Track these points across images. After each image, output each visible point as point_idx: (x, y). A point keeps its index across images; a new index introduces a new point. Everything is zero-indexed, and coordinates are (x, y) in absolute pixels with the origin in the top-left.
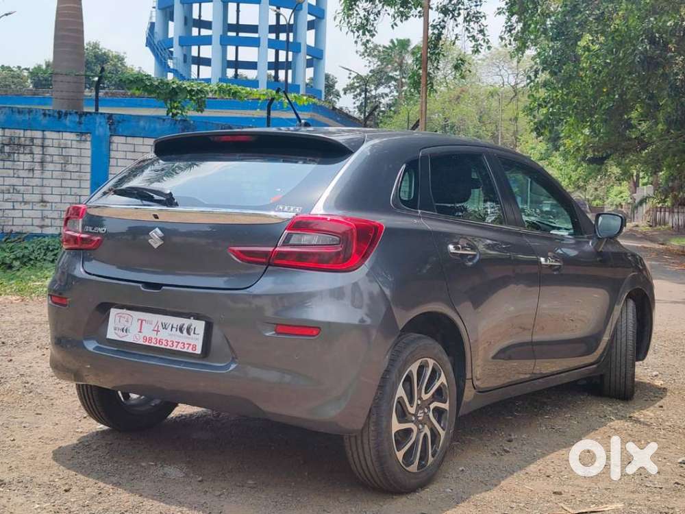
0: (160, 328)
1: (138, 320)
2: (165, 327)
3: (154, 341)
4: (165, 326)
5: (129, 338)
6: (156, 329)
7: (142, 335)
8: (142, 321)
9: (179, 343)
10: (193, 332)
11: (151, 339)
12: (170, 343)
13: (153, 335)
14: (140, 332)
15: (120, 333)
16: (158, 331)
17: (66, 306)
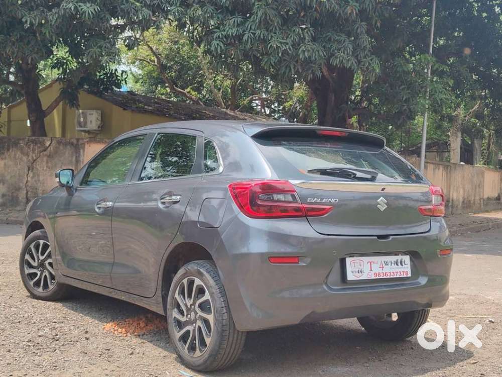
0: (384, 265)
1: (368, 263)
2: (386, 264)
3: (382, 275)
5: (364, 277)
6: (381, 266)
7: (373, 273)
8: (371, 263)
9: (397, 272)
10: (404, 263)
11: (379, 273)
13: (380, 271)
15: (357, 274)
16: (383, 267)
17: (298, 263)
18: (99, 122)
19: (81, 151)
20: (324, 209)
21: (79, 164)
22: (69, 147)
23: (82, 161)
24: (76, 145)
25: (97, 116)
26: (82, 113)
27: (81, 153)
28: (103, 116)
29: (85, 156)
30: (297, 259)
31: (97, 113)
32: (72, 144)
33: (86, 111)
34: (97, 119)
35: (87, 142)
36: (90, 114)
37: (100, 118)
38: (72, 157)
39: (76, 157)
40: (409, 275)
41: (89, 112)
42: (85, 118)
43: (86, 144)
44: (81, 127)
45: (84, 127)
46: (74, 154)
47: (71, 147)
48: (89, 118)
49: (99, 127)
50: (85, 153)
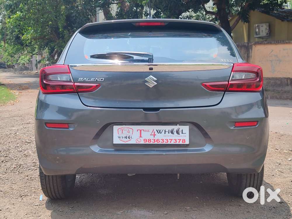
0: (156, 133)
1: (137, 130)
3: (152, 141)
4: (160, 131)
5: (133, 142)
7: (142, 139)
8: (141, 131)
9: (172, 140)
10: (181, 132)
12: (165, 141)
13: (152, 137)
14: (141, 137)
15: (124, 140)
16: (154, 135)
17: (68, 128)
18: (267, 31)
19: (250, 50)
20: (92, 86)
21: (249, 59)
22: (243, 48)
23: (250, 56)
24: (247, 47)
25: (266, 27)
26: (257, 26)
27: (250, 52)
28: (270, 27)
29: (253, 53)
30: (66, 125)
31: (266, 25)
32: (245, 46)
33: (259, 24)
34: (266, 29)
35: (254, 44)
36: (261, 26)
37: (268, 28)
38: (245, 54)
39: (247, 54)
40: (187, 142)
41: (261, 25)
42: (259, 29)
43: (253, 46)
44: (257, 35)
45: (259, 35)
46: (246, 52)
47: (244, 48)
48: (261, 29)
49: (267, 34)
50: (253, 51)
